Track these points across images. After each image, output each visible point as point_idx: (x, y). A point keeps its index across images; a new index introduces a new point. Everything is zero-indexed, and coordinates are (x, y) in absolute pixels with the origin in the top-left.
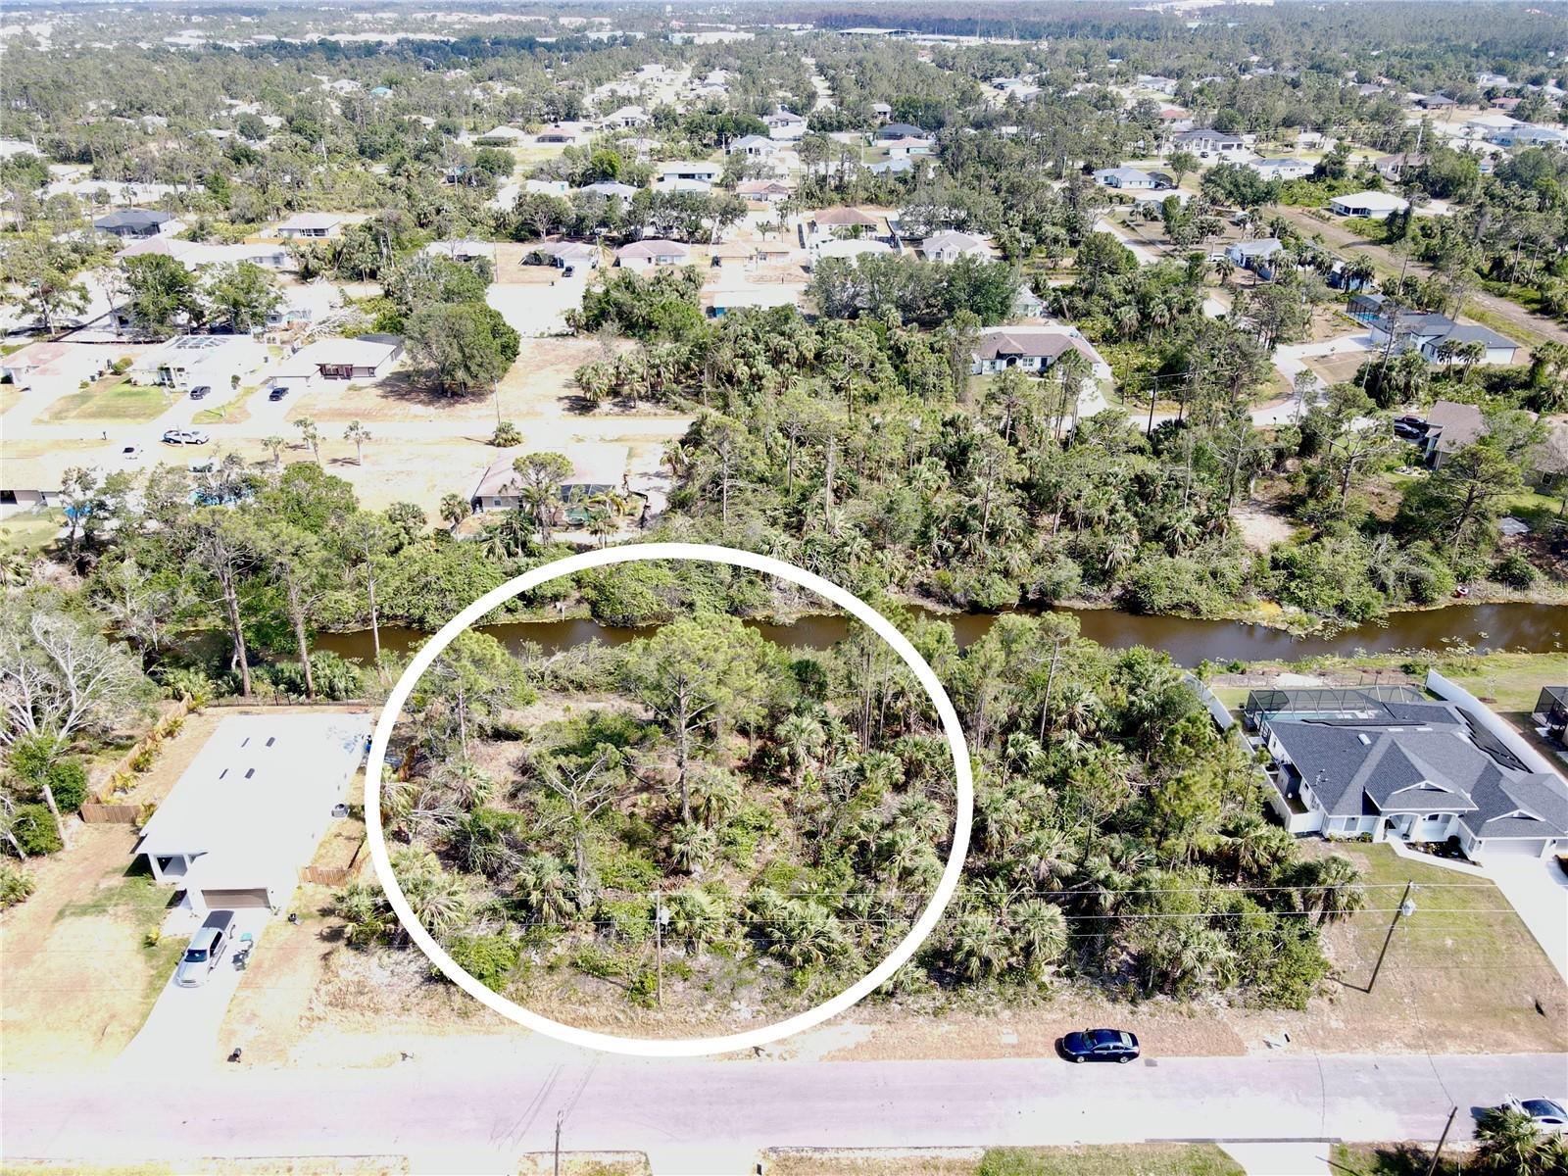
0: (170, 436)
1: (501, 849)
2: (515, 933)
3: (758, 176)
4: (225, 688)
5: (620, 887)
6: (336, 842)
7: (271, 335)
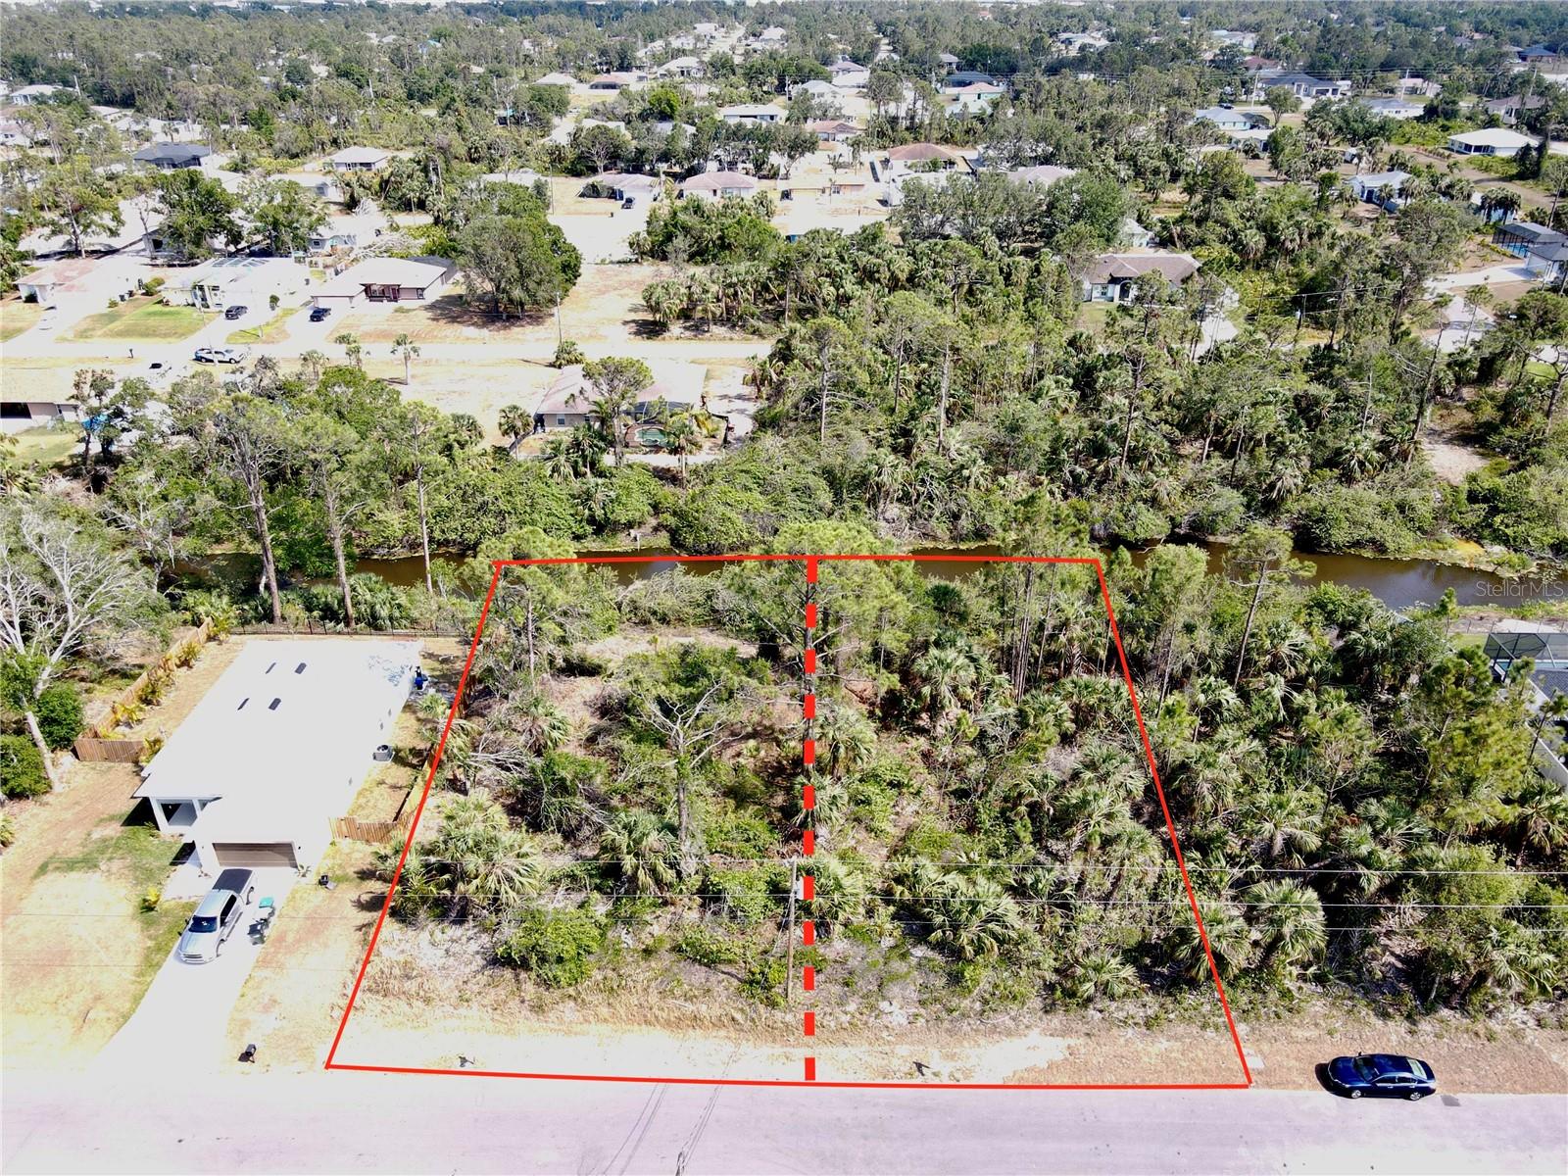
0: (203, 354)
1: (580, 803)
2: (601, 907)
3: (824, 117)
4: (252, 613)
5: (728, 852)
6: (377, 791)
7: (314, 259)
